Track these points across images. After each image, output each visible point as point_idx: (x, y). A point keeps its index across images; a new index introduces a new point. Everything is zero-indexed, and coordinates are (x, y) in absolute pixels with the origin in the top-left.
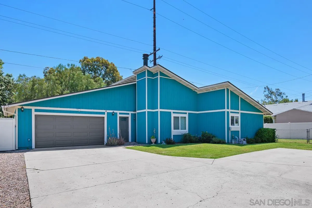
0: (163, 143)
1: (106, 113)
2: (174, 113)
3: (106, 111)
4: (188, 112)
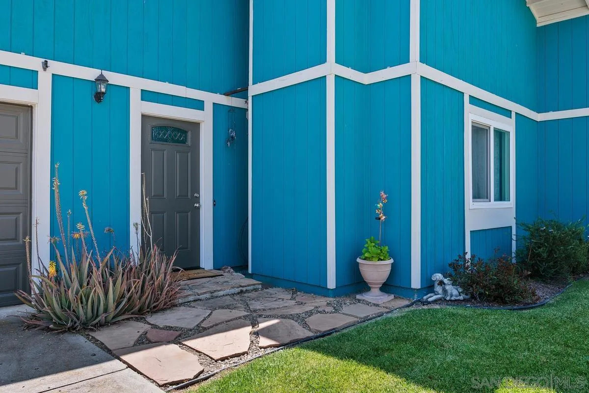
0: (439, 289)
1: (45, 80)
2: (472, 100)
3: (45, 66)
4: (513, 107)
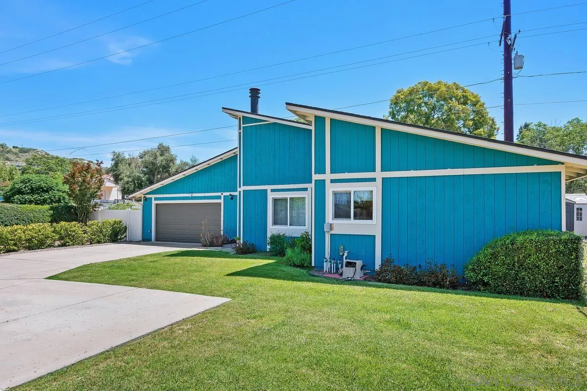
1: (222, 197)
3: (222, 194)
4: (310, 186)
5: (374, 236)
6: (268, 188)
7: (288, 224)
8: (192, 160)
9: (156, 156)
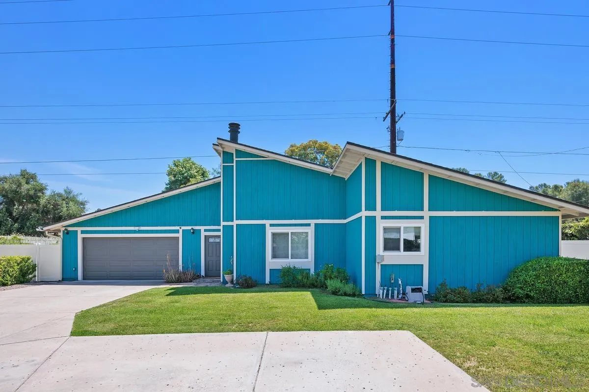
1: (181, 231)
2: (271, 225)
3: (180, 228)
4: (313, 222)
5: (423, 265)
6: (267, 222)
7: (290, 257)
8: (65, 191)
9: (20, 184)
